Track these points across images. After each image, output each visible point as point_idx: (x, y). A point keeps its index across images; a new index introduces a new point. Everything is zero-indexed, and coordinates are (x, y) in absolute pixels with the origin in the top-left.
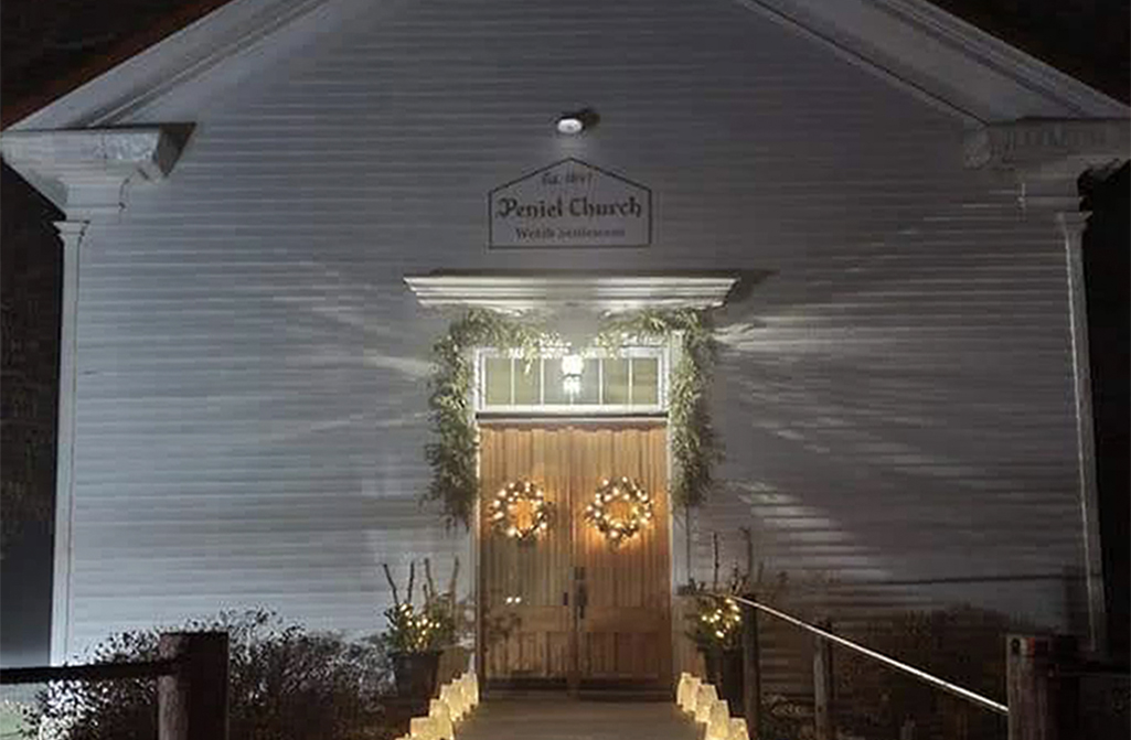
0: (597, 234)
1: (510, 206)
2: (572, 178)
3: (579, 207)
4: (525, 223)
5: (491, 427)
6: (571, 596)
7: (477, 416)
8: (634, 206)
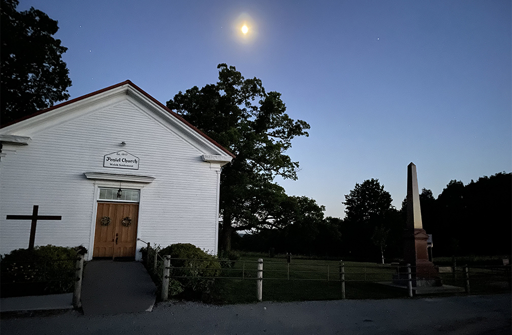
0: (127, 166)
1: (109, 159)
2: (123, 154)
3: (124, 160)
4: (112, 162)
5: (100, 204)
6: (115, 240)
7: (98, 201)
8: (135, 161)
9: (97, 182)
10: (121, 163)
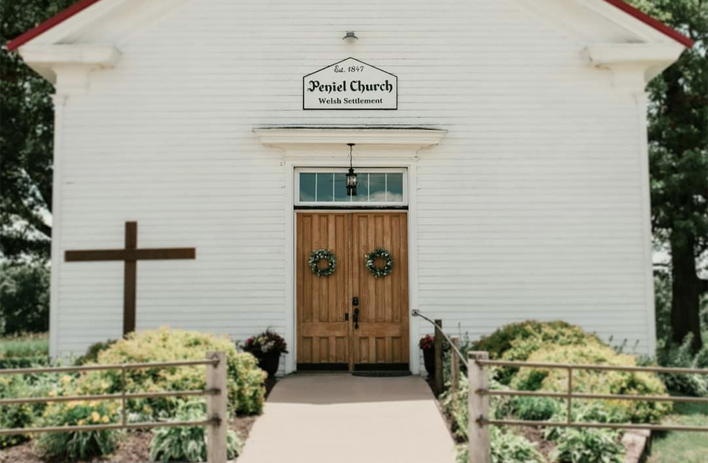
0: (366, 101)
1: (315, 85)
2: (352, 69)
3: (355, 86)
4: (325, 95)
5: (305, 215)
6: (350, 315)
7: (296, 208)
8: (388, 86)
9: (289, 153)
10: (349, 94)
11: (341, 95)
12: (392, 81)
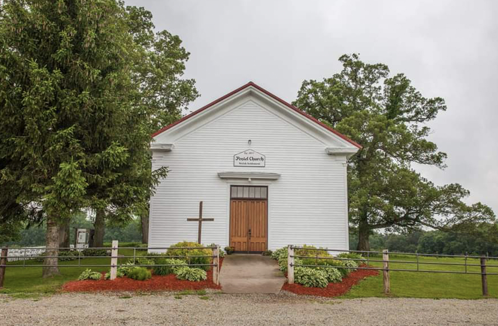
0: (255, 164)
1: (238, 158)
2: (250, 153)
3: (251, 159)
4: (241, 161)
7: (231, 199)
8: (262, 159)
9: (229, 181)
10: (249, 161)
11: (247, 162)
12: (263, 157)
